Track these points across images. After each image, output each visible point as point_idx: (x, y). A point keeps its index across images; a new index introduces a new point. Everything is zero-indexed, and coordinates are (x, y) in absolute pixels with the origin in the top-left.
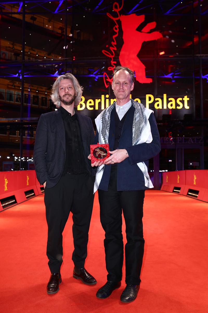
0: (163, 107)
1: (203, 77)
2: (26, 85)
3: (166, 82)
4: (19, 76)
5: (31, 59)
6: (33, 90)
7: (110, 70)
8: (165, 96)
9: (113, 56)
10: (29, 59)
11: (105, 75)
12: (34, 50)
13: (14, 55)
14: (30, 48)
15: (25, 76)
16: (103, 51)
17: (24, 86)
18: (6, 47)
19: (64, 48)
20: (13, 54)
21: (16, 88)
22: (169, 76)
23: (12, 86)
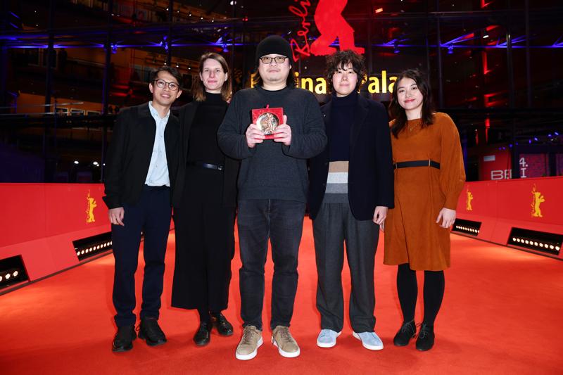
0: (381, 90)
1: (442, 46)
2: (173, 59)
3: (386, 54)
4: (164, 44)
5: (182, 20)
6: (183, 67)
7: (300, 35)
8: (384, 73)
9: (306, 15)
10: (178, 20)
11: (293, 43)
12: (185, 8)
13: (156, 15)
14: (180, 4)
15: (173, 45)
16: (291, 8)
17: (172, 61)
18: (145, 3)
19: (232, 3)
20: (154, 13)
21: (158, 63)
22: (390, 44)
23: (153, 60)
